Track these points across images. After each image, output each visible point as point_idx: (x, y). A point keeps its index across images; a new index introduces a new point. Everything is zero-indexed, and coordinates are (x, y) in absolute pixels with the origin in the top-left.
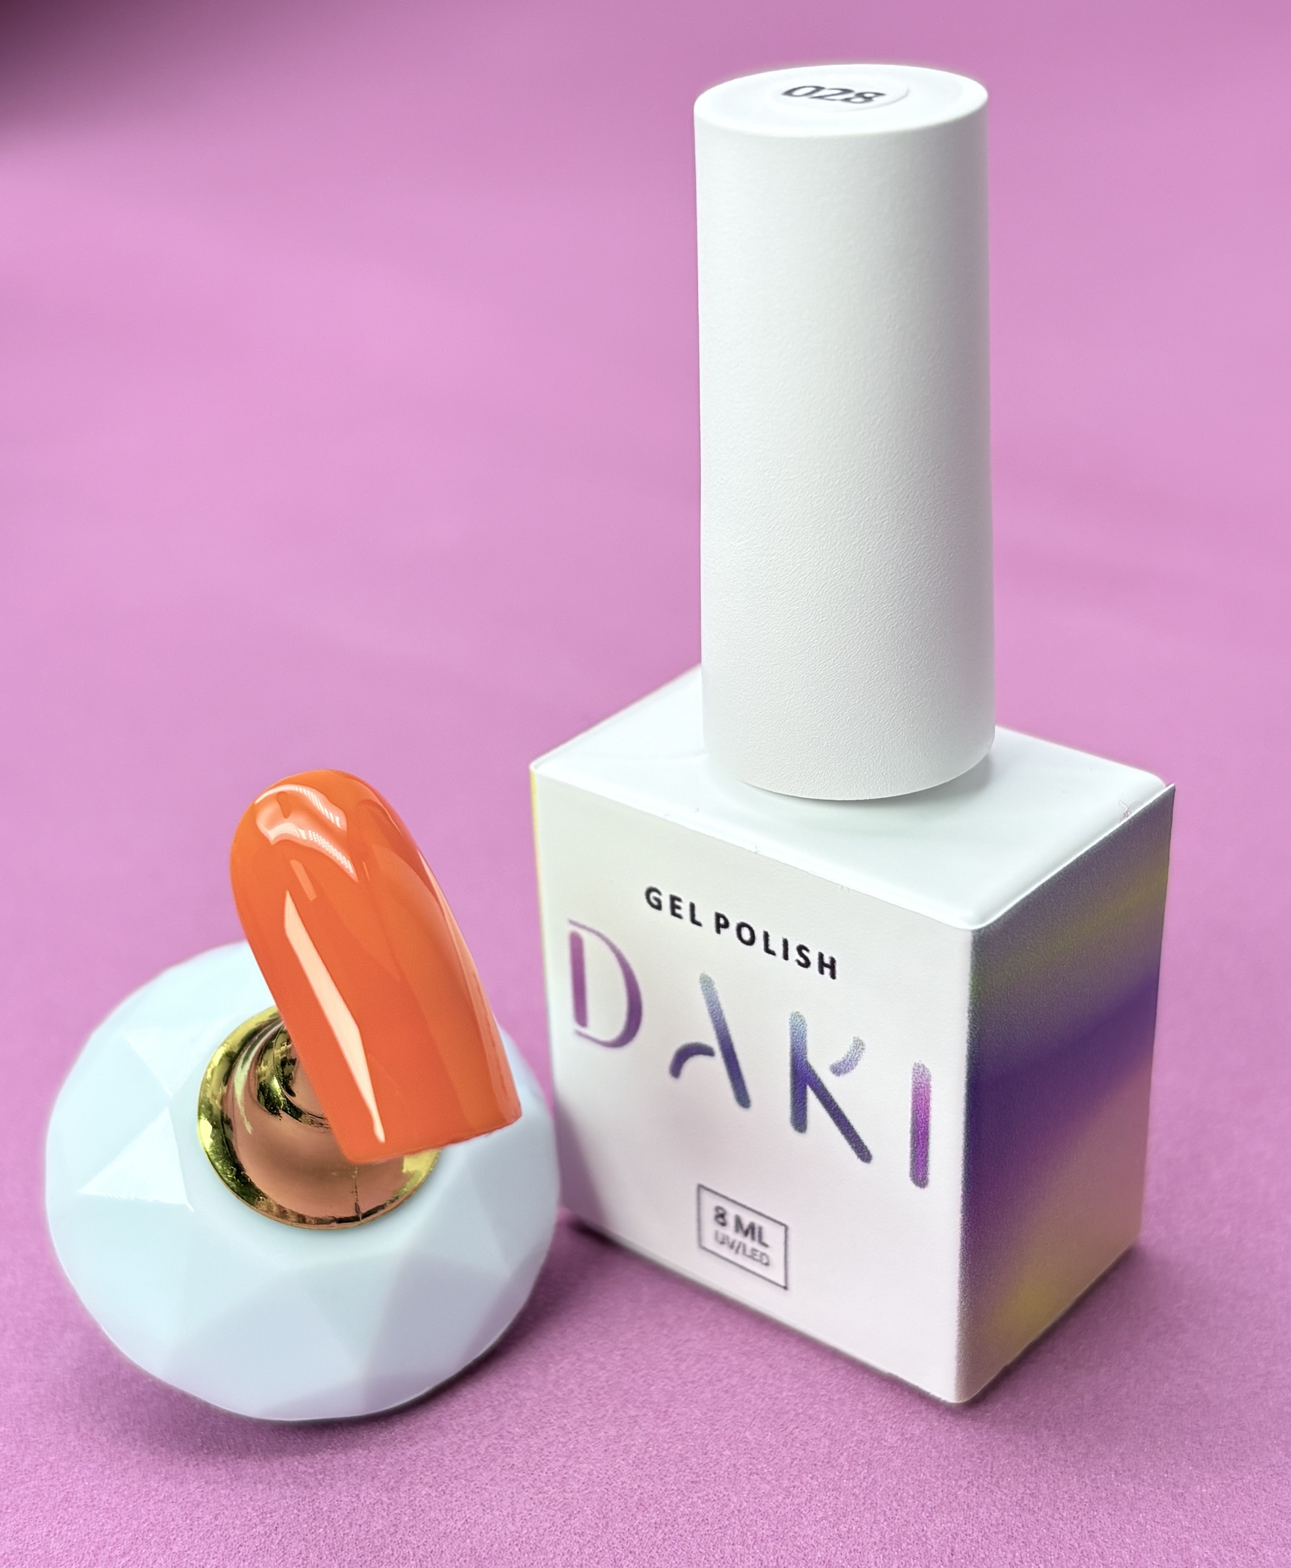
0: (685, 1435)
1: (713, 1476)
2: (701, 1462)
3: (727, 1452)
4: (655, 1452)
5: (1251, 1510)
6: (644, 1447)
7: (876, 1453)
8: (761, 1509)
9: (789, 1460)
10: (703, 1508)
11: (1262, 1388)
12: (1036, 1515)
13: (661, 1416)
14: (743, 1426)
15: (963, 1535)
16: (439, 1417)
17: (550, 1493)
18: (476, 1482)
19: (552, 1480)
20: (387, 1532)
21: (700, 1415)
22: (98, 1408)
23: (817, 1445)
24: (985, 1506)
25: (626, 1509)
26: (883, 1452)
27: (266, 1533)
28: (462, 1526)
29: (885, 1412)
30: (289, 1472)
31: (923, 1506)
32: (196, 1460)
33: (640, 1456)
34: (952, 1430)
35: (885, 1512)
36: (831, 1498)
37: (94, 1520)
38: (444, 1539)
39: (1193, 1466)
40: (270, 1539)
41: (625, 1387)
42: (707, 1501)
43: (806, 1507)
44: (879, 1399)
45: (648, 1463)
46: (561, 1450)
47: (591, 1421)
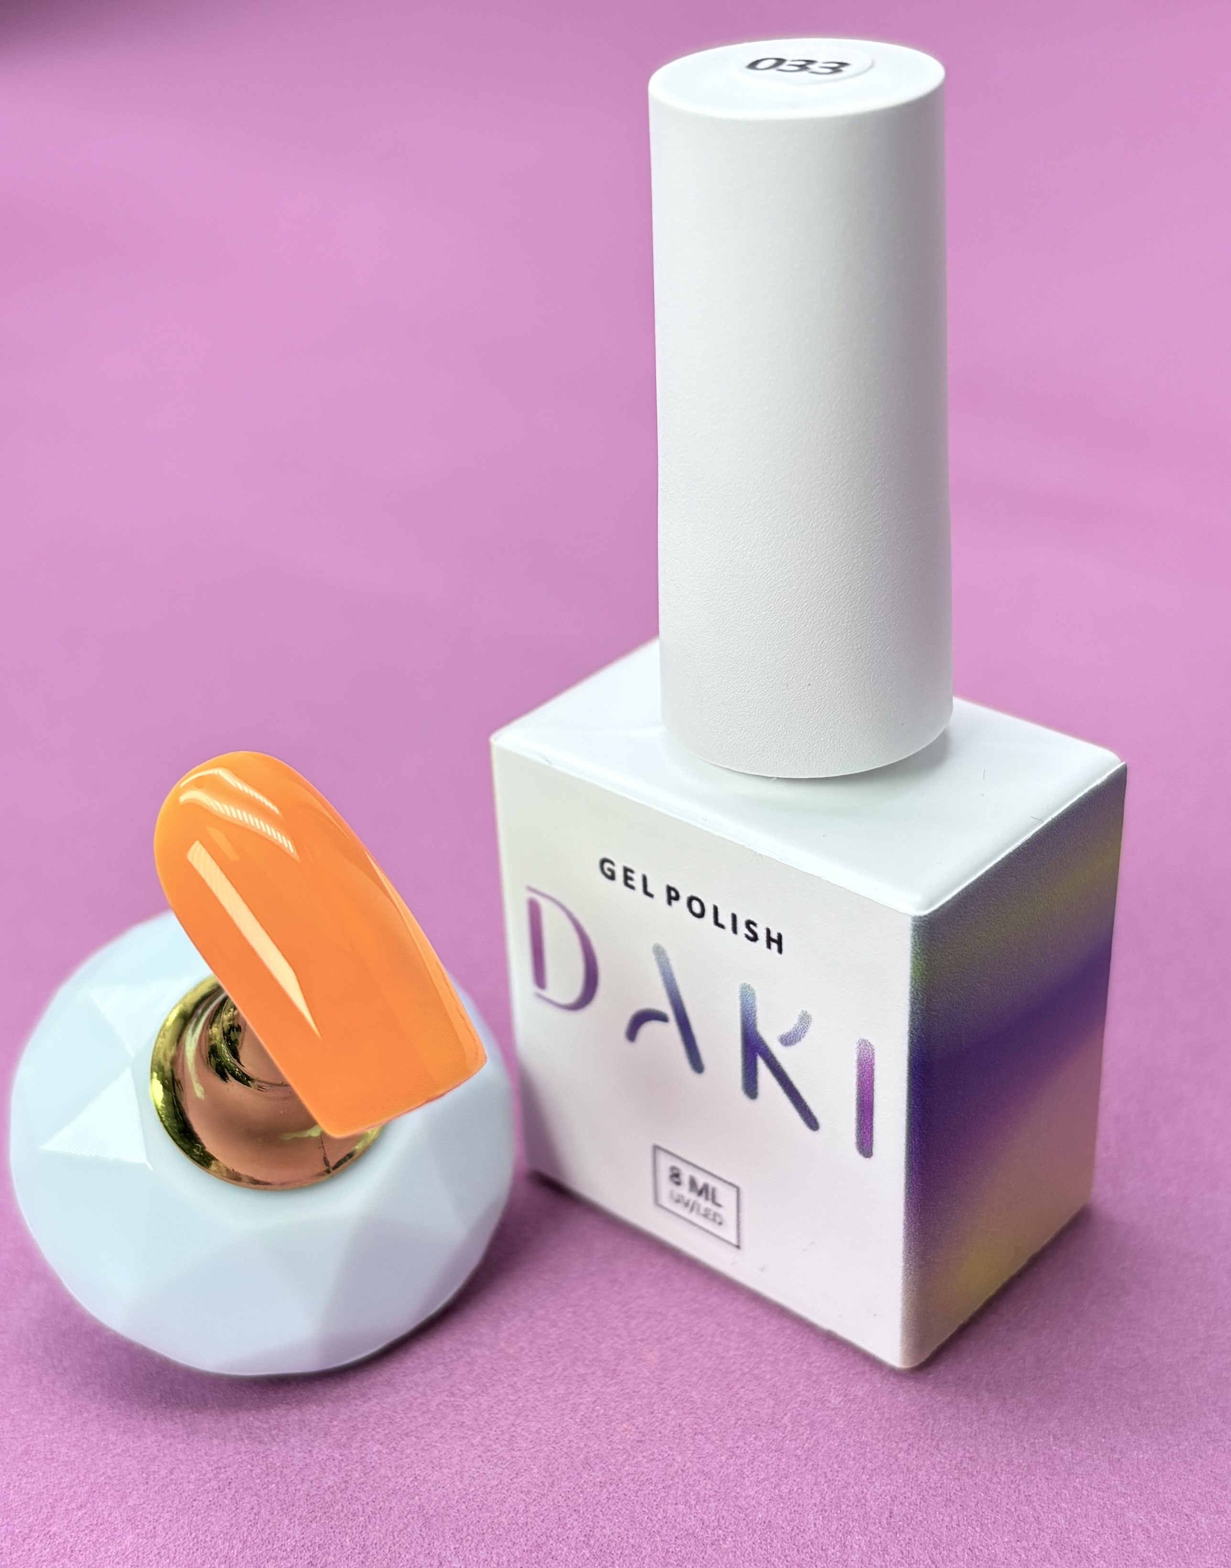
0: (633, 1394)
1: (659, 1435)
2: (646, 1421)
3: (673, 1412)
4: (602, 1411)
5: (1186, 1477)
6: (592, 1406)
7: (819, 1414)
8: (705, 1469)
9: (733, 1421)
10: (647, 1468)
11: (1201, 1352)
12: (974, 1478)
13: (610, 1375)
14: (690, 1386)
15: (901, 1497)
16: (392, 1373)
17: (498, 1451)
18: (427, 1439)
19: (501, 1438)
20: (338, 1489)
21: (648, 1374)
22: (60, 1361)
23: (763, 1405)
24: (924, 1468)
25: (572, 1468)
26: (827, 1413)
27: (219, 1488)
28: (412, 1482)
29: (830, 1372)
30: (244, 1427)
31: (863, 1468)
32: (155, 1414)
33: (587, 1415)
34: (895, 1392)
35: (825, 1473)
36: (774, 1459)
37: (52, 1473)
38: (394, 1495)
39: (1131, 1431)
40: (224, 1493)
41: (577, 1345)
42: (652, 1460)
43: (749, 1468)
44: (824, 1359)
45: (596, 1422)
46: (510, 1408)
47: (540, 1379)
